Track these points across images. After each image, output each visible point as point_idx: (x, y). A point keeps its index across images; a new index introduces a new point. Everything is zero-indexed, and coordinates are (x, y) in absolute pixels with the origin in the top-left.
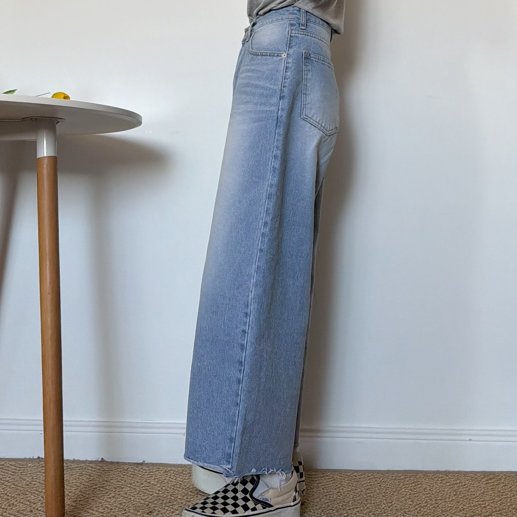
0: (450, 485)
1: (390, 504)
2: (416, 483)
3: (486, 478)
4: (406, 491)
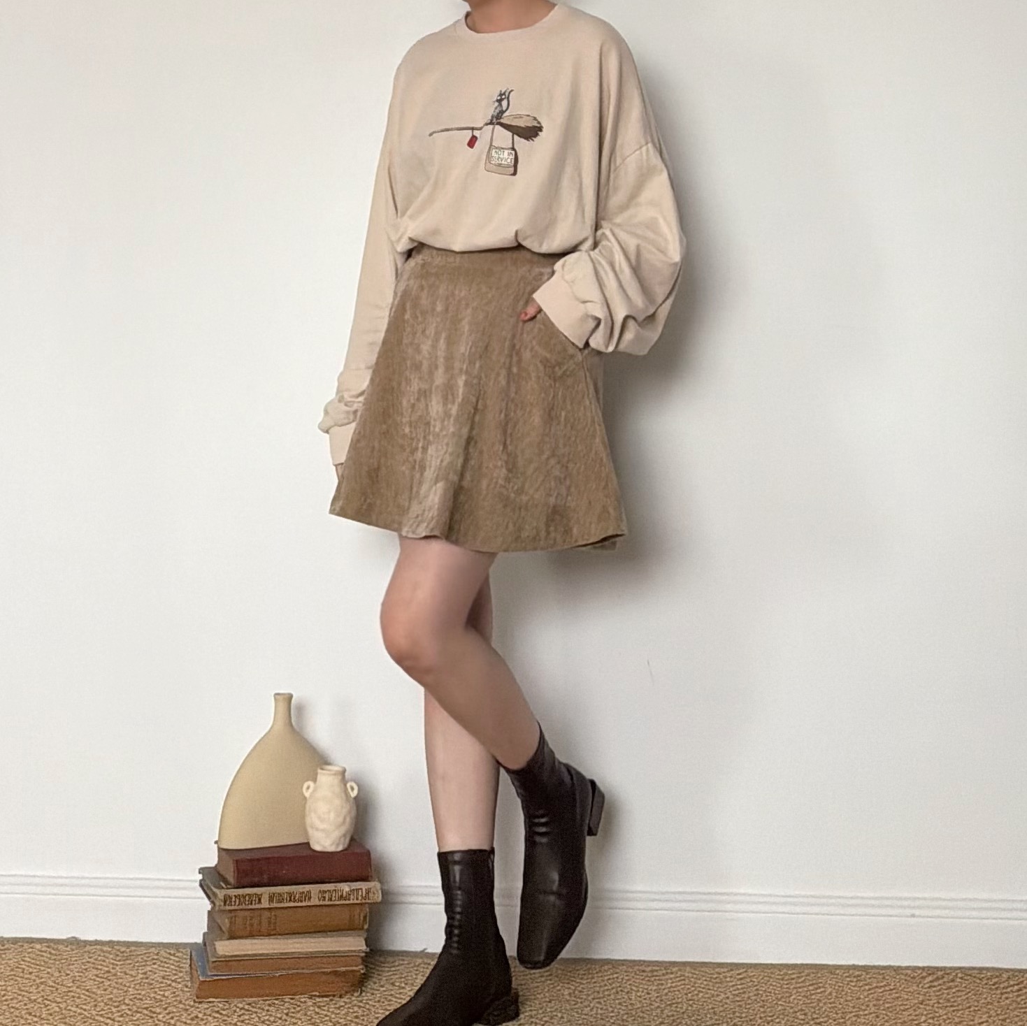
0: (870, 990)
1: (770, 1019)
2: (816, 986)
3: (930, 978)
4: (800, 998)
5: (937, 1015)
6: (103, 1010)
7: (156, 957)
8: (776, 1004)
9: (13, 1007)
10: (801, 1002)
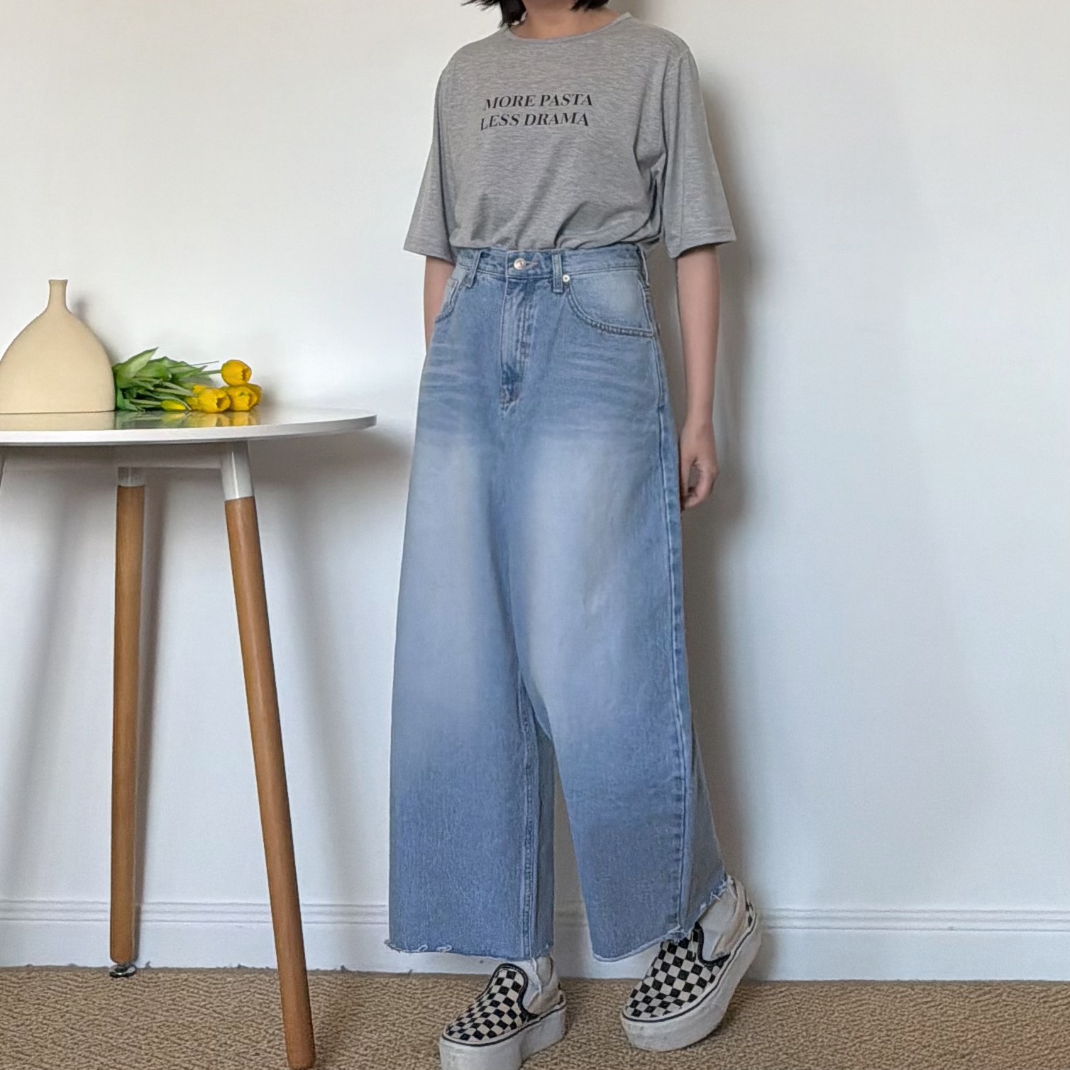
0: (914, 1006)
1: (813, 1038)
3: (977, 993)
4: (843, 1016)
5: (984, 1030)
6: (129, 1038)
7: (185, 983)
8: (819, 1022)
9: (36, 1037)
10: (844, 1020)
